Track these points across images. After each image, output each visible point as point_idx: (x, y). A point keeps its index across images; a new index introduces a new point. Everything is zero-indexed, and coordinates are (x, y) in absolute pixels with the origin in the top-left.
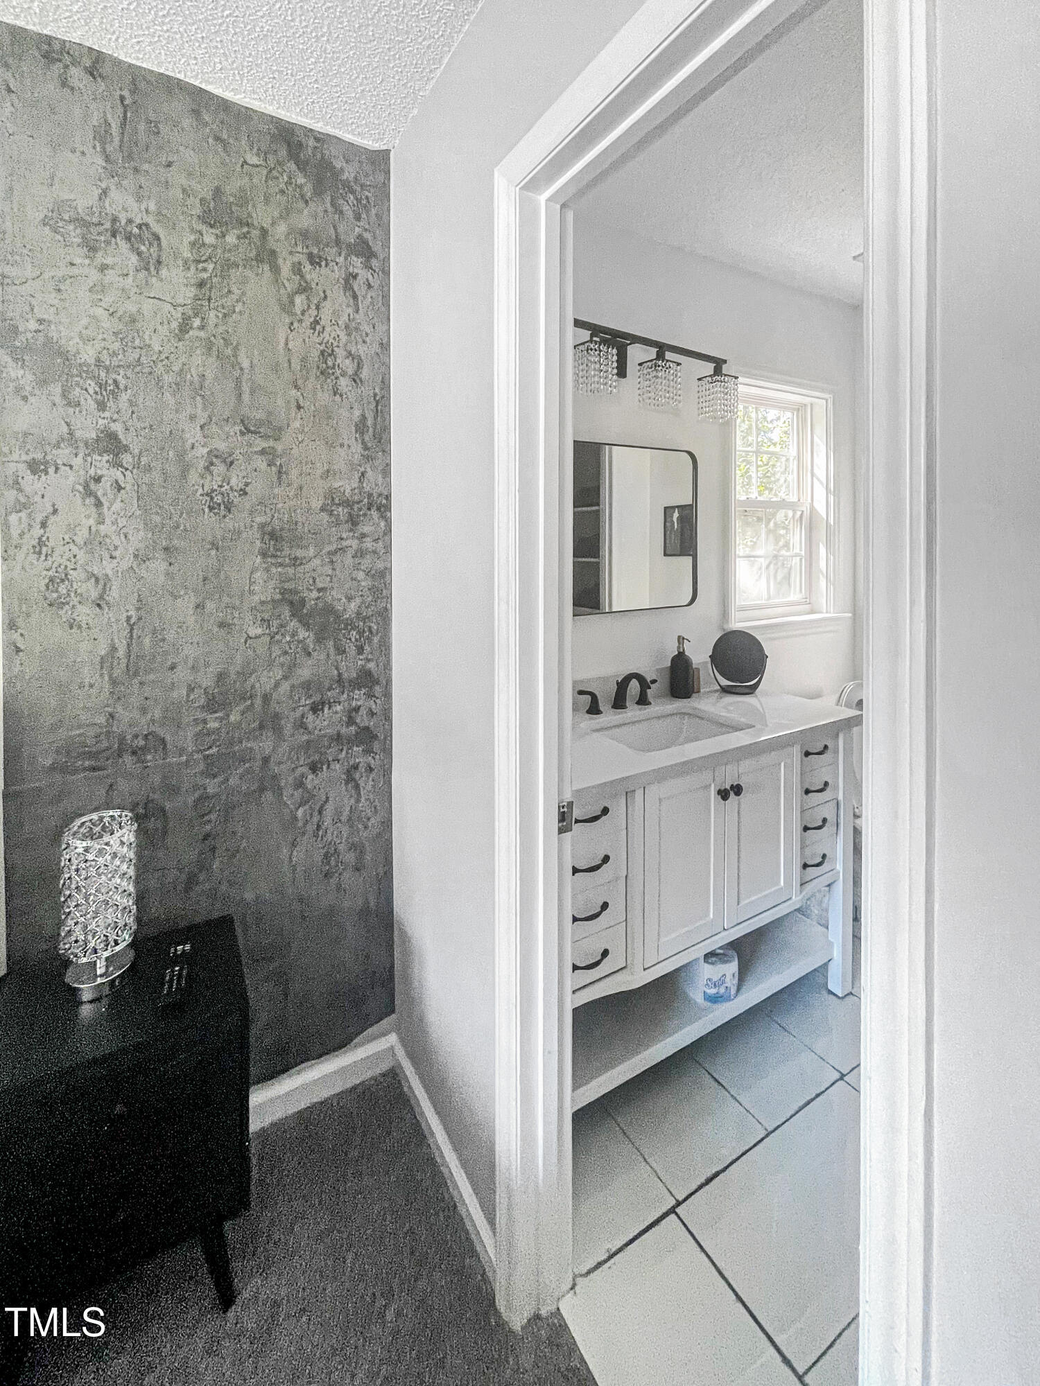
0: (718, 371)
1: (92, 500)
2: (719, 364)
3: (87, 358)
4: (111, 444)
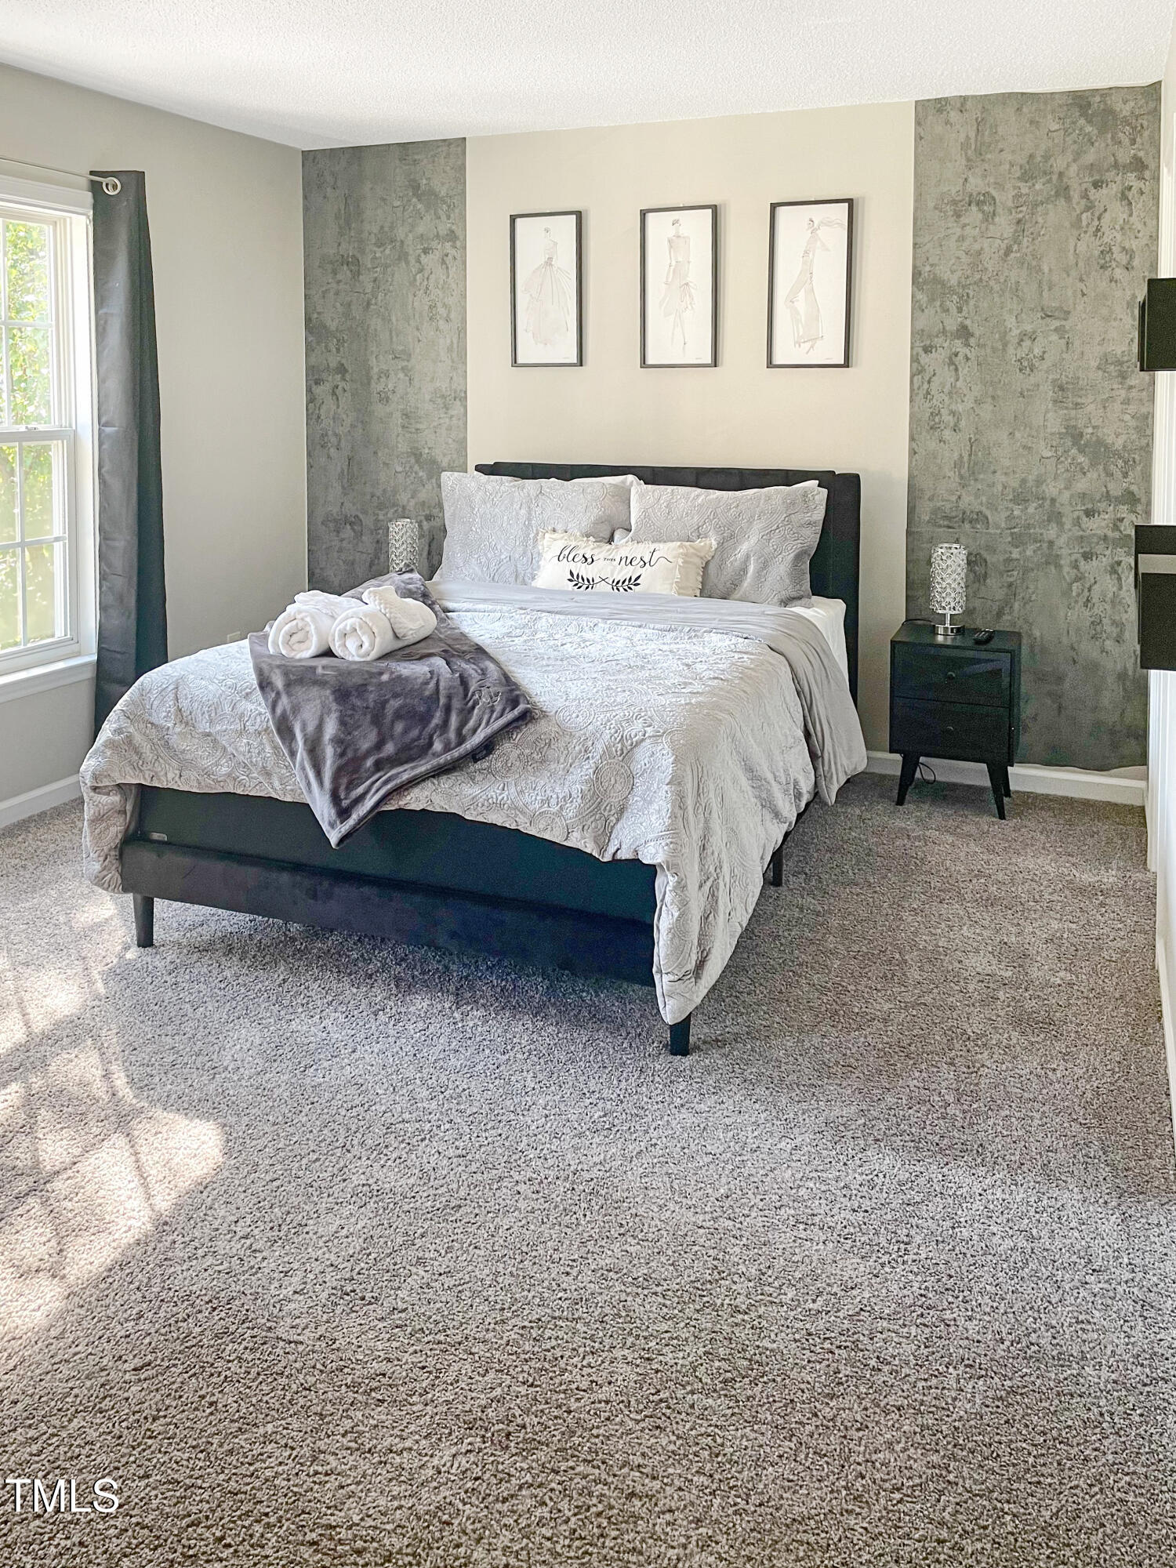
1: (952, 367)
3: (954, 282)
4: (964, 333)
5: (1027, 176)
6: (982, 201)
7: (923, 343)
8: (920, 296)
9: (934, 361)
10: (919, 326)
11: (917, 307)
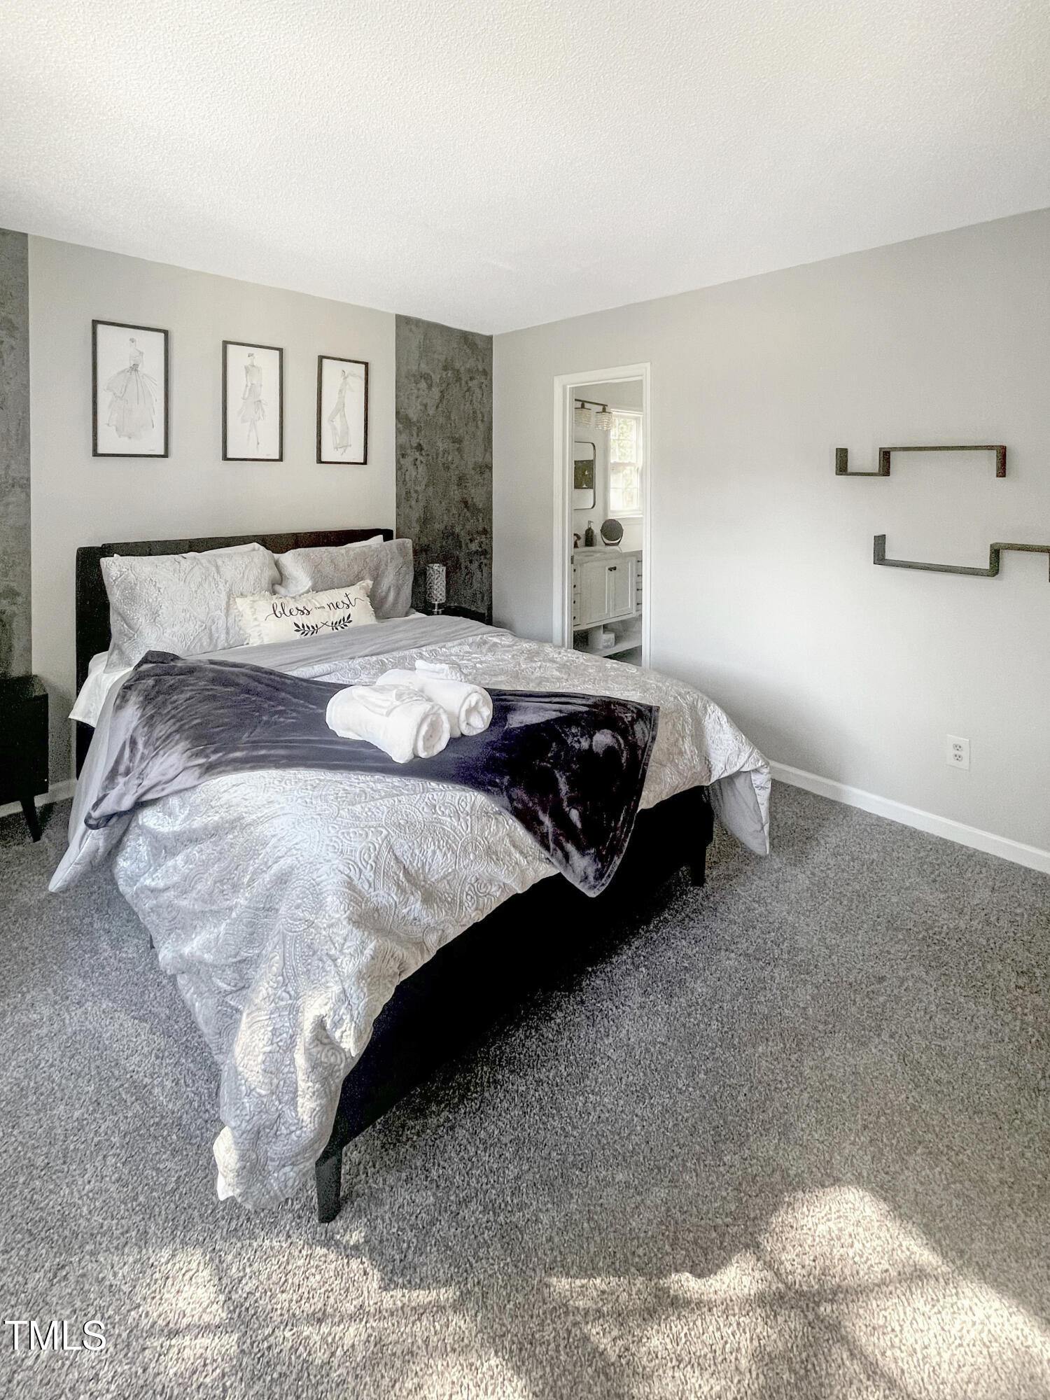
0: (604, 410)
1: (415, 466)
2: (604, 407)
3: (415, 419)
4: (420, 448)
5: (445, 368)
6: (426, 377)
7: (401, 453)
8: (400, 426)
9: (407, 462)
10: (400, 441)
11: (398, 432)
